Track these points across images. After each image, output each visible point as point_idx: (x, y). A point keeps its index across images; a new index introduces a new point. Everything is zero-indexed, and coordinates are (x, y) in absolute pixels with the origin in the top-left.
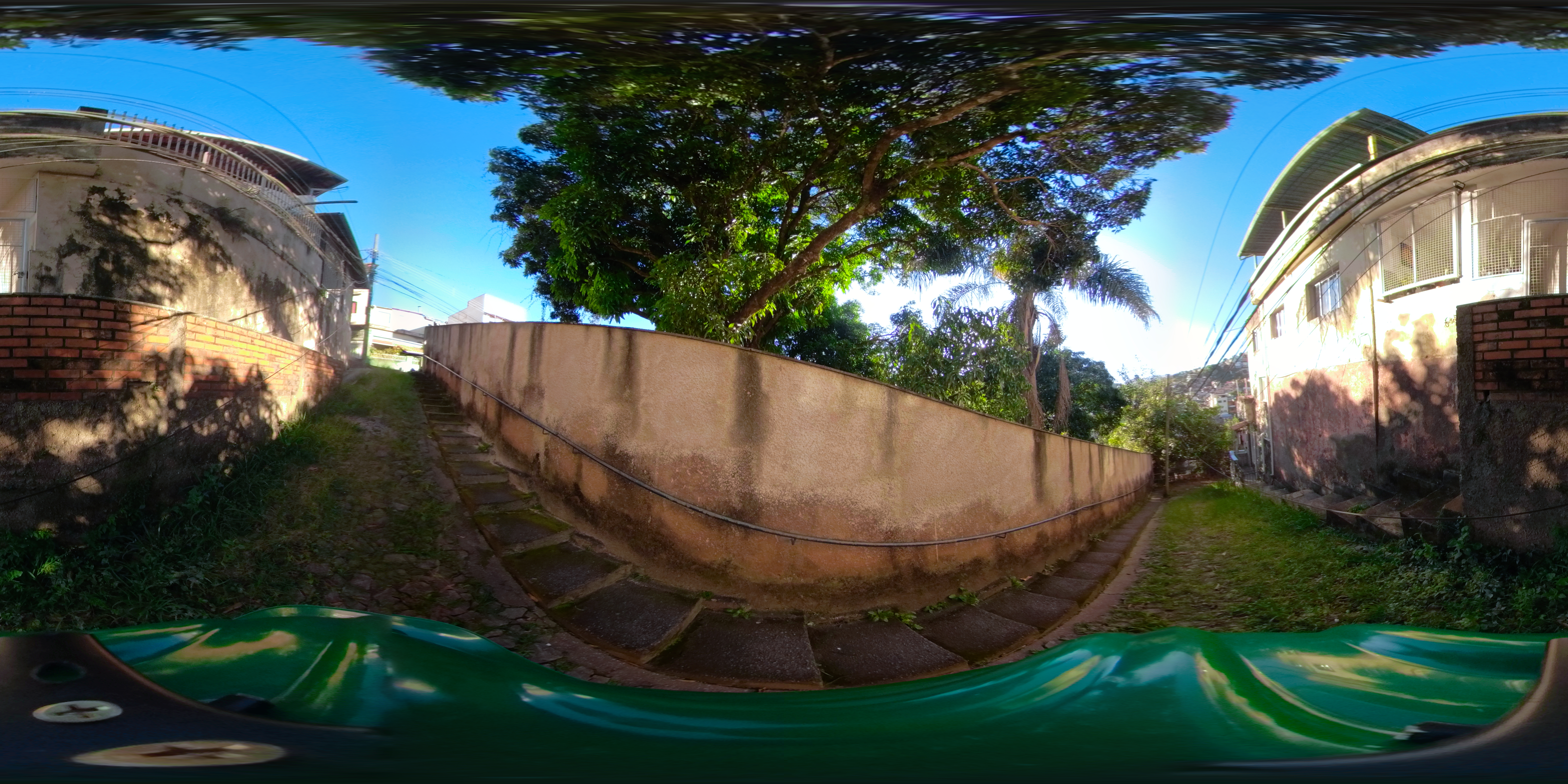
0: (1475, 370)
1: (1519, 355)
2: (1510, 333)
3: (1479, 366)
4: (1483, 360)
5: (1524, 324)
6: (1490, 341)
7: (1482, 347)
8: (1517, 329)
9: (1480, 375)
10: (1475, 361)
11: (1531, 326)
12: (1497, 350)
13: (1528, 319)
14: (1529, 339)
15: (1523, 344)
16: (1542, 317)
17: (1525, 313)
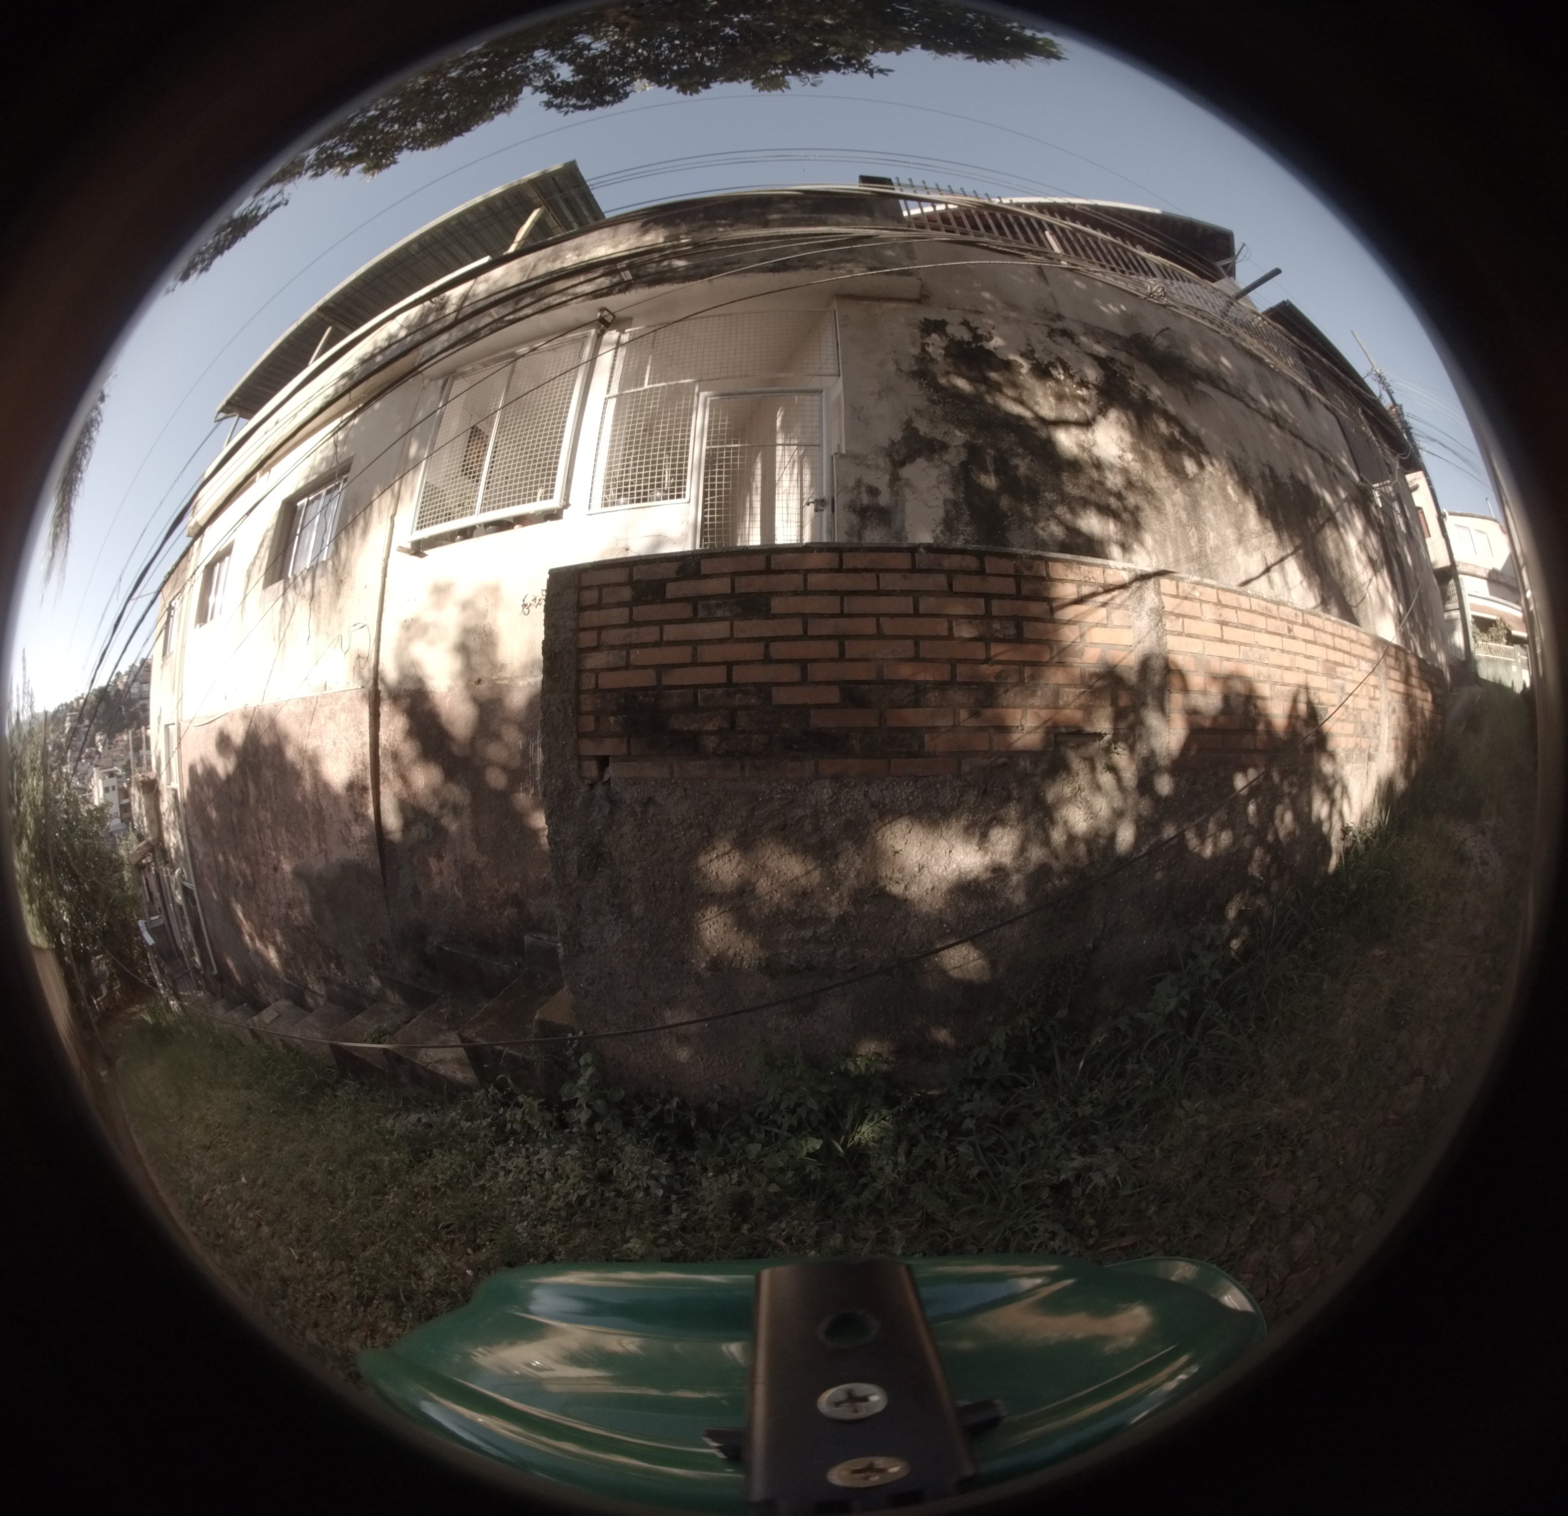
0: (578, 712)
1: (673, 678)
2: (655, 630)
3: (587, 703)
4: (597, 688)
5: (685, 611)
6: (613, 647)
7: (595, 661)
8: (670, 622)
9: (589, 723)
10: (579, 691)
11: (702, 614)
12: (627, 667)
13: (694, 601)
14: (695, 643)
15: (683, 654)
16: (725, 596)
17: (689, 588)
